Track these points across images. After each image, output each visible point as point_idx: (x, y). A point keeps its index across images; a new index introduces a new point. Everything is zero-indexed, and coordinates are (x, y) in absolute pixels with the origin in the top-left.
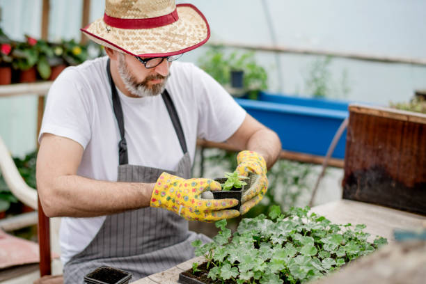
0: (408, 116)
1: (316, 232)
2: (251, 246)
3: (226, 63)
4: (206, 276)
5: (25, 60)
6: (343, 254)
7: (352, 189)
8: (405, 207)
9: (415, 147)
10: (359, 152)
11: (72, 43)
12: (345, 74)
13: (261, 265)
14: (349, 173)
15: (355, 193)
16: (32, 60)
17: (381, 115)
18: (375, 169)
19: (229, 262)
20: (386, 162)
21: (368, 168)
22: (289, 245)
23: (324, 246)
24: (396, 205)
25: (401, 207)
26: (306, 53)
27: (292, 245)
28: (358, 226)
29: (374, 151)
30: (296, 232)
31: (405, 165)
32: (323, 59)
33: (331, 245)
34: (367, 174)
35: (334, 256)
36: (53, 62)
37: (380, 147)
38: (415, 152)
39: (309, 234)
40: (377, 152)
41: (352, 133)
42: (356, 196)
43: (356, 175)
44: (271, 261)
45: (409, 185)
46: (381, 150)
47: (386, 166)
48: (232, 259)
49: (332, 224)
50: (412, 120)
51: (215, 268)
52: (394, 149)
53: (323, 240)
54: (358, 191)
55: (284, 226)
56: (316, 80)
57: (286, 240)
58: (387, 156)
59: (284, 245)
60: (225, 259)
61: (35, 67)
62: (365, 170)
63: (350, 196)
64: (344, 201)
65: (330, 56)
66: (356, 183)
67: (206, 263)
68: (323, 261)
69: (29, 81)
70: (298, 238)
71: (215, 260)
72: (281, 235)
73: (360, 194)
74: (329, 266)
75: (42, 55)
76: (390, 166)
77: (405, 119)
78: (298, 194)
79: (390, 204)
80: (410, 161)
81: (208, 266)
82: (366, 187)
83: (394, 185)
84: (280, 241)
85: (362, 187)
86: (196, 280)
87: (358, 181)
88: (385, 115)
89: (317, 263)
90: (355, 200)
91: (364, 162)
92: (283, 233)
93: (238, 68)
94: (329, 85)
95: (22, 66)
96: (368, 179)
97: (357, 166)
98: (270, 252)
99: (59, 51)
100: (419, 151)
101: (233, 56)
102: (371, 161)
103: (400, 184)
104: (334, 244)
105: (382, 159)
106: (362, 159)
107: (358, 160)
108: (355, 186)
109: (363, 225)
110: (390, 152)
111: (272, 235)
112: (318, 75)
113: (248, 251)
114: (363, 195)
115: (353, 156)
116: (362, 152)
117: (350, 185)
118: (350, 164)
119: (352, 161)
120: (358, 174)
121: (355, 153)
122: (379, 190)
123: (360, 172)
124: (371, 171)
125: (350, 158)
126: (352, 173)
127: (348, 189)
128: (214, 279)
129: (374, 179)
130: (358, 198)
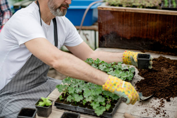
0: (125, 10)
2: (83, 83)
7: (103, 43)
8: (127, 48)
10: (104, 27)
14: (101, 36)
15: (105, 44)
17: (113, 10)
18: (112, 33)
19: (76, 93)
20: (117, 30)
21: (109, 33)
24: (123, 47)
25: (125, 48)
29: (111, 26)
34: (109, 36)
37: (114, 24)
38: (129, 24)
41: (101, 19)
42: (105, 45)
43: (104, 37)
45: (128, 38)
46: (114, 25)
47: (117, 32)
50: (127, 11)
51: (70, 96)
52: (120, 24)
54: (106, 43)
58: (117, 27)
62: (108, 34)
63: (103, 46)
73: (107, 45)
76: (119, 31)
79: (120, 47)
80: (127, 28)
81: (65, 95)
82: (109, 41)
85: (107, 41)
86: (63, 104)
87: (105, 39)
88: (114, 10)
90: (105, 47)
91: (107, 31)
96: (110, 38)
97: (104, 33)
102: (110, 30)
103: (124, 38)
105: (115, 29)
106: (106, 29)
107: (104, 30)
108: (104, 41)
114: (108, 45)
115: (102, 29)
116: (106, 27)
117: (102, 41)
118: (101, 32)
119: (102, 31)
120: (105, 36)
121: (103, 27)
122: (115, 42)
123: (106, 35)
124: (110, 34)
125: (101, 30)
126: (102, 36)
127: (101, 42)
128: (70, 101)
129: (112, 38)
130: (106, 46)
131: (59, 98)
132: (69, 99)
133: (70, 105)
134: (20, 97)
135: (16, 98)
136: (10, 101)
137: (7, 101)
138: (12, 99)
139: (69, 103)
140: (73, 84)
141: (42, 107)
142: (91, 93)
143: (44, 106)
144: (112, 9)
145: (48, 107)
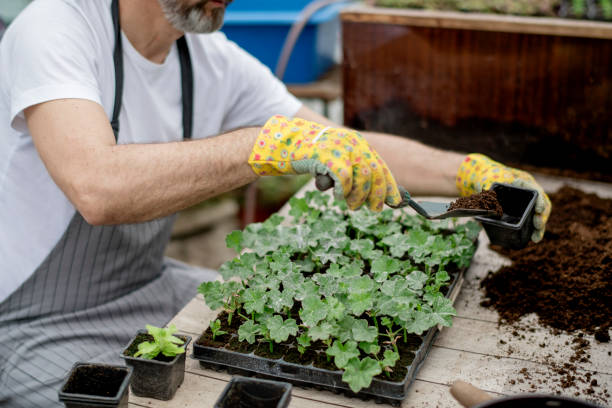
0: (439, 20)
2: (297, 277)
4: (236, 339)
20: (409, 93)
31: (439, 94)
41: (351, 53)
44: (349, 297)
45: (449, 123)
50: (446, 25)
51: (249, 324)
71: (248, 312)
72: (331, 248)
77: (433, 24)
80: (446, 87)
83: (424, 124)
86: (224, 350)
88: (401, 22)
92: (335, 245)
104: (415, 247)
105: (401, 89)
110: (415, 77)
128: (251, 341)
131: (209, 331)
132: (245, 333)
133: (251, 355)
134: (66, 331)
135: (51, 333)
136: (30, 343)
137: (17, 344)
138: (37, 335)
139: (246, 347)
140: (261, 278)
141: (150, 360)
142: (329, 312)
143: (155, 358)
144: (393, 17)
145: (171, 363)
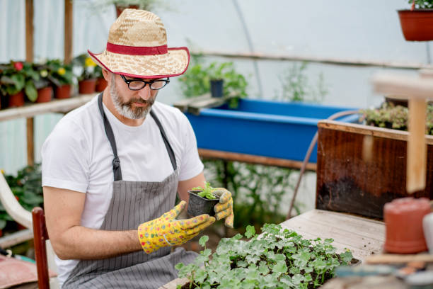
1: (288, 248)
2: (228, 268)
3: (205, 73)
5: (13, 86)
6: (311, 270)
7: (324, 200)
9: (380, 159)
10: (329, 165)
11: (56, 64)
12: (321, 77)
13: (238, 285)
14: (321, 184)
15: (328, 203)
16: (19, 85)
18: (345, 180)
19: (209, 283)
20: (354, 174)
21: (338, 180)
22: (263, 263)
23: (295, 262)
24: (365, 213)
25: (369, 214)
26: (283, 59)
27: (265, 263)
28: (326, 240)
29: (343, 164)
30: (270, 250)
31: (371, 176)
32: (299, 65)
33: (300, 262)
34: (338, 185)
35: (303, 272)
36: (40, 85)
38: (380, 165)
39: (281, 252)
40: (346, 164)
41: (322, 147)
42: (329, 205)
43: (328, 187)
46: (349, 163)
47: (355, 178)
48: (212, 281)
49: (303, 239)
50: (376, 135)
53: (294, 257)
54: (330, 201)
55: (257, 246)
56: (293, 85)
57: (259, 260)
58: (354, 168)
59: (258, 264)
60: (205, 280)
61: (23, 90)
62: (336, 181)
63: (324, 206)
64: (318, 211)
65: (306, 62)
66: (328, 194)
67: (189, 284)
68: (293, 277)
69: (17, 106)
70: (271, 256)
71: (196, 282)
72: (255, 255)
73: (332, 204)
74: (298, 282)
75: (28, 79)
76: (358, 177)
77: (370, 133)
78: (282, 193)
79: (359, 212)
80: (376, 172)
81: (190, 286)
82: (338, 197)
83: (362, 194)
84: (255, 260)
85: (334, 197)
87: (330, 192)
88: (351, 131)
89: (288, 279)
90: (328, 209)
91: (334, 174)
92: (257, 253)
93: (218, 77)
94: (306, 90)
95: (10, 92)
96: (339, 190)
97: (328, 178)
98: (245, 273)
99: (44, 74)
100: (383, 163)
101: (212, 66)
102: (341, 173)
103: (368, 193)
104: (303, 261)
105: (350, 171)
106: (332, 171)
107: (329, 172)
108: (327, 197)
109: (330, 240)
110: (358, 165)
111: (248, 254)
112: (295, 80)
113: (225, 272)
114: (335, 205)
115: (324, 169)
116: (332, 165)
117: (323, 196)
118: (322, 176)
119: (324, 173)
120: (330, 185)
121: (326, 166)
122: (349, 200)
123: (331, 183)
124: (341, 182)
125: (322, 171)
126: (324, 184)
127: (321, 199)
129: (344, 190)
130: (331, 208)
144: (347, 127)
